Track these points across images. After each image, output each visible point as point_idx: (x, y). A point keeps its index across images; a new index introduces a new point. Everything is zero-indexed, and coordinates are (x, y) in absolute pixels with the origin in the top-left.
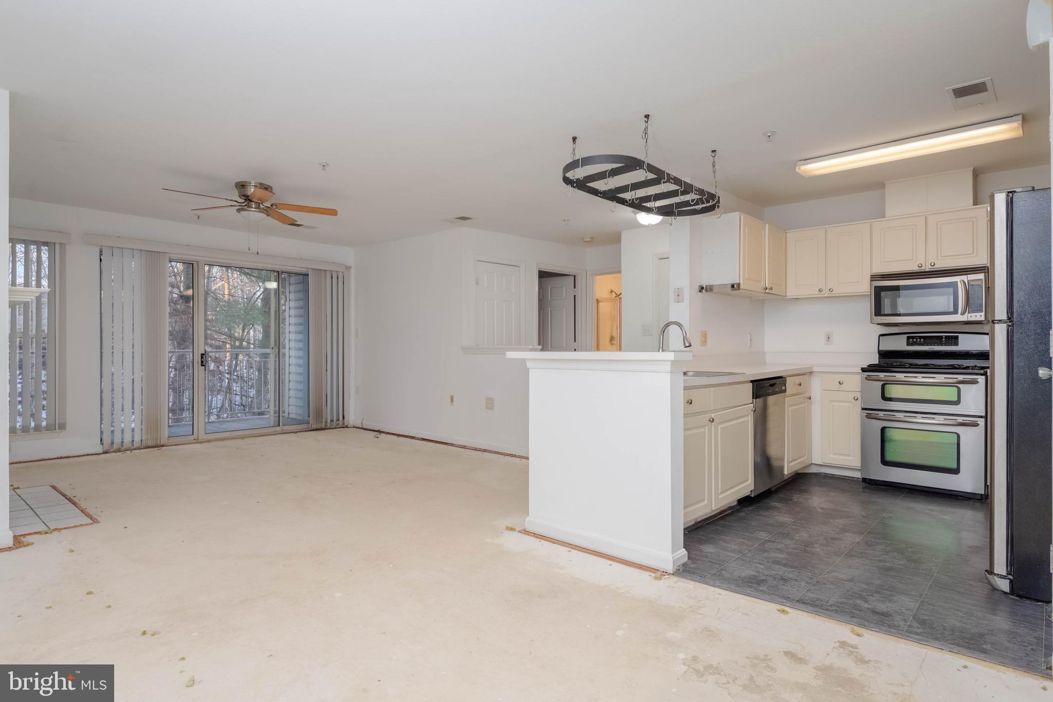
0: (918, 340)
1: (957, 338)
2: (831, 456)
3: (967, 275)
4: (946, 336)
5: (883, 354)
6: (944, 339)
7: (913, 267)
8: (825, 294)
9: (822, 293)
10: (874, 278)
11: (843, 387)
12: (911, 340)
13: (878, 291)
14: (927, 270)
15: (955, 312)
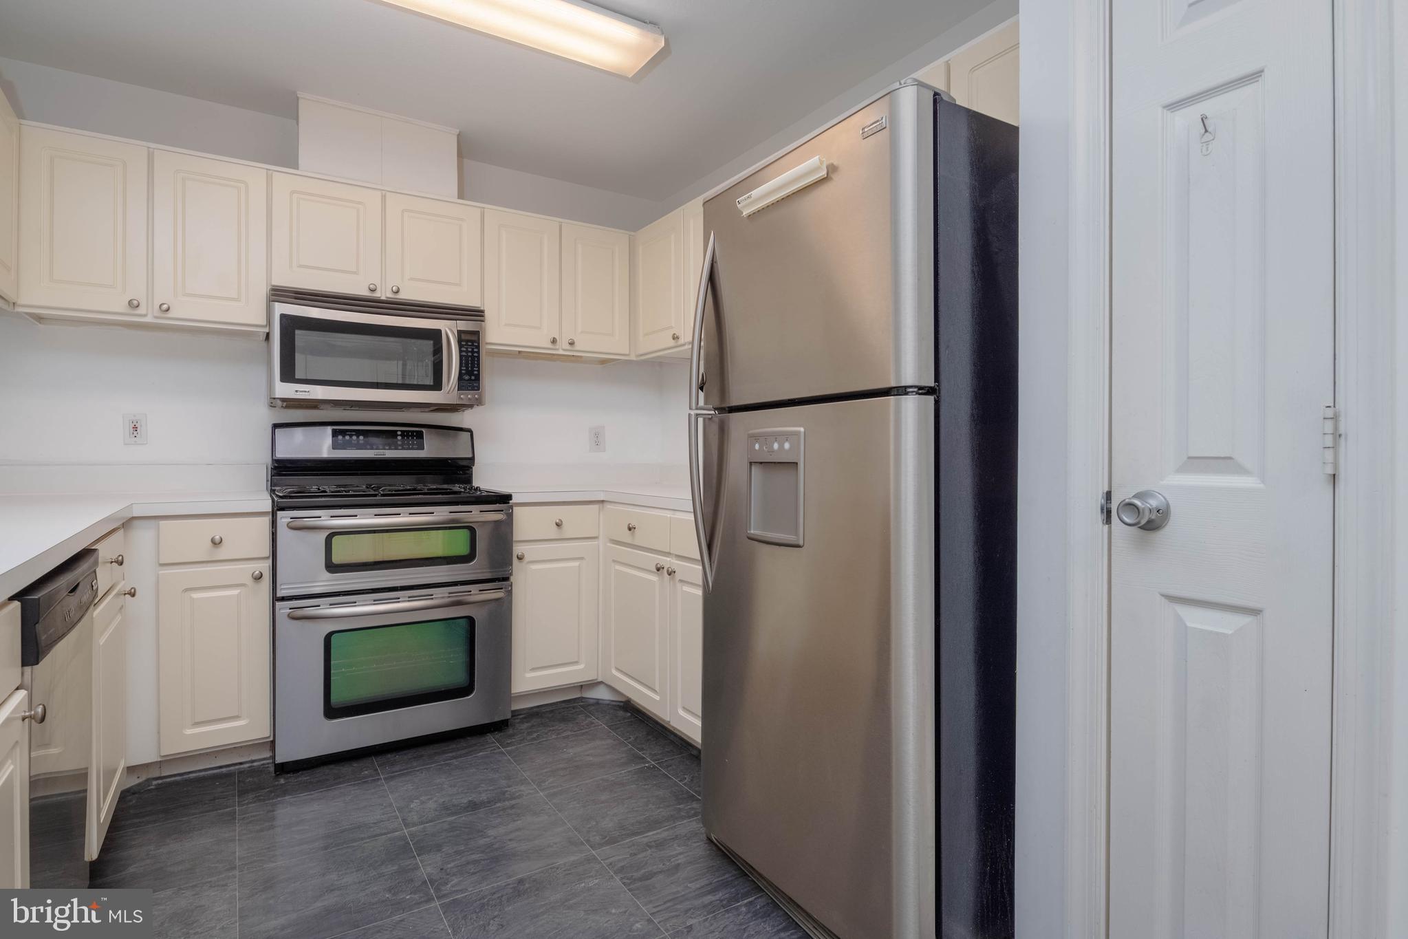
0: (354, 438)
1: (420, 435)
2: (189, 732)
3: (456, 320)
4: (401, 431)
5: (283, 469)
6: (399, 438)
7: (359, 289)
8: (145, 315)
9: (139, 311)
10: (279, 294)
11: (223, 553)
12: (340, 437)
13: (291, 325)
14: (383, 298)
15: (437, 385)
